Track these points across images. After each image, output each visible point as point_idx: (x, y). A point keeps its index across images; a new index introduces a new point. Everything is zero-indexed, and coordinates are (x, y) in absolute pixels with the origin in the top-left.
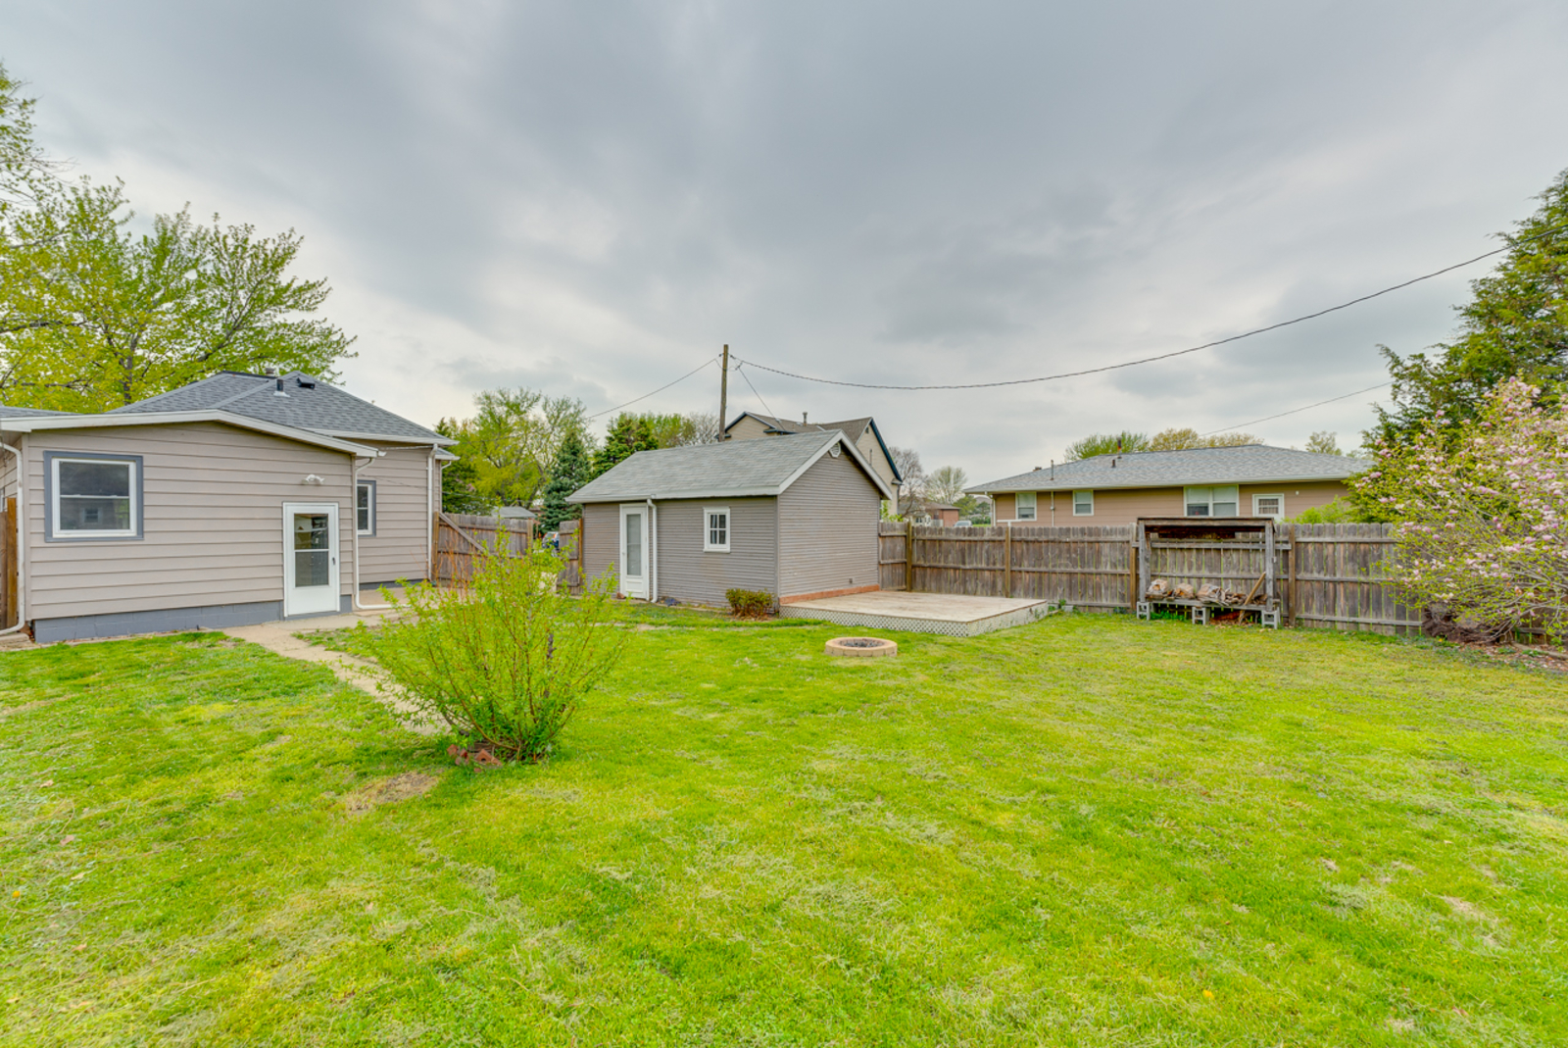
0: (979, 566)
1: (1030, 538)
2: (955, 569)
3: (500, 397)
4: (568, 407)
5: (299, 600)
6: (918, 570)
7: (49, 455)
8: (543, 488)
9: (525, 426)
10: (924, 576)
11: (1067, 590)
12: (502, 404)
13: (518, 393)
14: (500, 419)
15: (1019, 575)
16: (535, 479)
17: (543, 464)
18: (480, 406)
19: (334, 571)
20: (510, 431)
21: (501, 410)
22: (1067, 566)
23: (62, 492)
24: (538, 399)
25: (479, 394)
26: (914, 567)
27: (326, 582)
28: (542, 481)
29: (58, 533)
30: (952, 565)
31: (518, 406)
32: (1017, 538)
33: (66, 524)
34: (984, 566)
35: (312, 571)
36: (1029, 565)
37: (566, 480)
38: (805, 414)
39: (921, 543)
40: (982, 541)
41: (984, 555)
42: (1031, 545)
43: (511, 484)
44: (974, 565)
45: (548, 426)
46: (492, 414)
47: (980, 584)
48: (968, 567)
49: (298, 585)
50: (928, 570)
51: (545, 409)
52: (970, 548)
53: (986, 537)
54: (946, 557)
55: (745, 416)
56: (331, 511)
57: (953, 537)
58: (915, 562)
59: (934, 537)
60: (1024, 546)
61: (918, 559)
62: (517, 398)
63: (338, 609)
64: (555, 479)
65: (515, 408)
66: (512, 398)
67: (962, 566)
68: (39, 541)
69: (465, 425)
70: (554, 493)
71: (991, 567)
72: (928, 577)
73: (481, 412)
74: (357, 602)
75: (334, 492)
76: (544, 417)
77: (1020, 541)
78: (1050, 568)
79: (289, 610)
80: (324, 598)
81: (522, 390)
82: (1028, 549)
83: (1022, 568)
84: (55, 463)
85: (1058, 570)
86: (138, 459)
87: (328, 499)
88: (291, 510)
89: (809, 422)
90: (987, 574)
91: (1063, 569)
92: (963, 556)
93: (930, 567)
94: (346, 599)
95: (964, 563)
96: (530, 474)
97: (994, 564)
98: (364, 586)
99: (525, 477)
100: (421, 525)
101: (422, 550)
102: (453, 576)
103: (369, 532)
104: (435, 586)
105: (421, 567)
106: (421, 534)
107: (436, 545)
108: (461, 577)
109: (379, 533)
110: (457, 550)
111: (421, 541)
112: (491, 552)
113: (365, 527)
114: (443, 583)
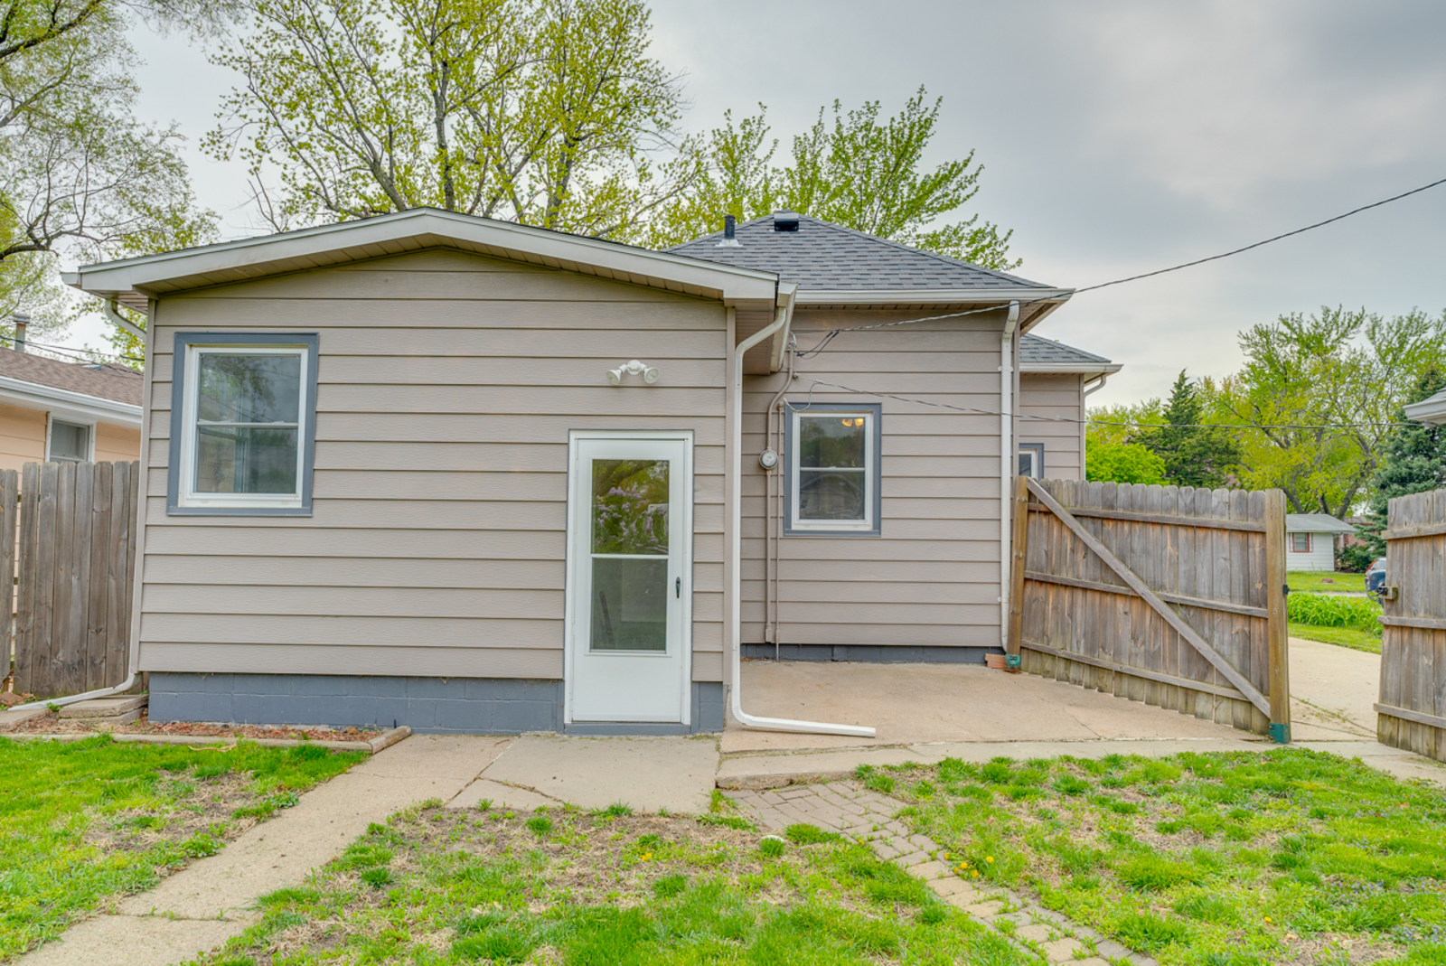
3: (1286, 329)
4: (1425, 328)
5: (600, 684)
7: (184, 340)
8: (1371, 481)
9: (1336, 374)
12: (1289, 340)
13: (1320, 318)
14: (1286, 366)
16: (1354, 463)
17: (1370, 438)
18: (1249, 351)
19: (679, 616)
20: (1307, 385)
21: (1287, 352)
24: (1359, 320)
25: (1248, 329)
27: (659, 642)
28: (1368, 467)
29: (190, 498)
31: (1319, 339)
35: (630, 615)
37: (1419, 462)
43: (1306, 474)
45: (1379, 369)
46: (1271, 360)
51: (1372, 338)
56: (676, 453)
62: (1317, 326)
63: (687, 721)
64: (1395, 461)
65: (1312, 343)
66: (1308, 328)
68: (160, 516)
69: (1227, 386)
70: (1395, 486)
73: (1251, 360)
74: (735, 706)
75: (683, 403)
76: (1371, 354)
79: (577, 707)
81: (1327, 311)
84: (192, 357)
86: (312, 340)
87: (669, 423)
88: (586, 451)
94: (709, 692)
96: (1344, 458)
99: (1332, 461)
100: (988, 510)
101: (988, 574)
102: (1055, 645)
103: (866, 524)
104: (1014, 670)
105: (989, 616)
106: (987, 531)
107: (1019, 561)
108: (1081, 653)
109: (888, 529)
110: (1066, 576)
111: (987, 552)
112: (1157, 586)
113: (860, 514)
114: (1034, 662)
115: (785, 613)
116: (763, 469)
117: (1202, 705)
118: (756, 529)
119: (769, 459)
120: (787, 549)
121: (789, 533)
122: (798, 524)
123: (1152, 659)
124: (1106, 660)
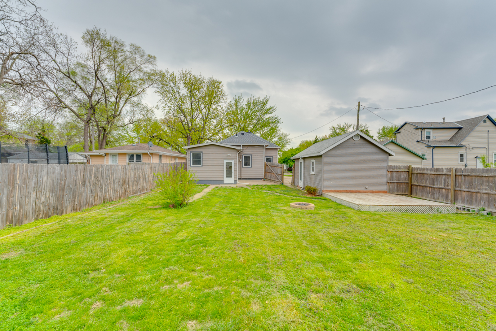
0: (440, 187)
1: (466, 174)
2: (430, 187)
3: (338, 127)
5: (227, 180)
6: (414, 187)
7: (191, 152)
10: (417, 190)
11: (487, 203)
15: (460, 193)
19: (233, 174)
21: (338, 131)
22: (486, 189)
23: (193, 158)
25: (331, 127)
26: (412, 185)
27: (231, 177)
30: (428, 185)
32: (459, 173)
33: (193, 164)
34: (442, 186)
35: (229, 175)
36: (465, 188)
38: (444, 119)
39: (415, 174)
40: (442, 175)
41: (443, 181)
42: (466, 177)
44: (438, 186)
47: (441, 196)
48: (435, 187)
49: (226, 177)
50: (419, 187)
52: (436, 178)
53: (444, 173)
54: (426, 181)
55: (406, 123)
56: (233, 161)
57: (429, 172)
58: (413, 183)
59: (421, 172)
60: (463, 178)
61: (415, 182)
63: (233, 183)
65: (343, 129)
66: (342, 126)
67: (432, 186)
68: (189, 167)
71: (446, 187)
72: (418, 190)
74: (238, 182)
75: (233, 157)
77: (461, 175)
78: (477, 190)
79: (225, 182)
80: (231, 180)
81: (345, 123)
82: (465, 180)
83: (461, 189)
84: (192, 153)
85: (481, 191)
86: (202, 152)
87: (232, 159)
88: (225, 161)
89: (446, 121)
90: (444, 190)
91: (484, 191)
92: (434, 182)
93: (420, 186)
94: (235, 181)
95: (434, 185)
97: (448, 186)
98: (239, 179)
100: (262, 165)
101: (262, 171)
102: (268, 178)
103: (250, 167)
104: (264, 180)
105: (262, 175)
106: (262, 167)
107: (265, 170)
108: (269, 178)
109: (252, 167)
110: (269, 171)
111: (262, 169)
112: (275, 172)
113: (250, 165)
114: (266, 180)
115: (242, 175)
116: (240, 161)
117: (278, 182)
118: (239, 167)
119: (241, 160)
120: (243, 169)
121: (243, 167)
122: (244, 166)
123: (275, 179)
124: (271, 179)
